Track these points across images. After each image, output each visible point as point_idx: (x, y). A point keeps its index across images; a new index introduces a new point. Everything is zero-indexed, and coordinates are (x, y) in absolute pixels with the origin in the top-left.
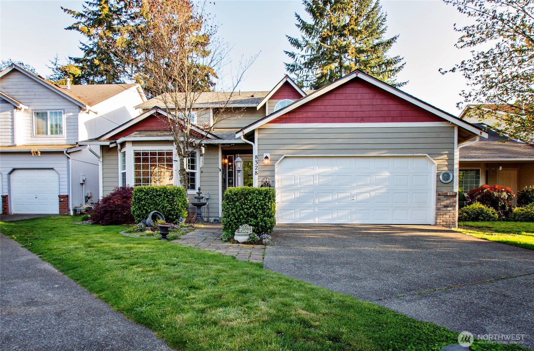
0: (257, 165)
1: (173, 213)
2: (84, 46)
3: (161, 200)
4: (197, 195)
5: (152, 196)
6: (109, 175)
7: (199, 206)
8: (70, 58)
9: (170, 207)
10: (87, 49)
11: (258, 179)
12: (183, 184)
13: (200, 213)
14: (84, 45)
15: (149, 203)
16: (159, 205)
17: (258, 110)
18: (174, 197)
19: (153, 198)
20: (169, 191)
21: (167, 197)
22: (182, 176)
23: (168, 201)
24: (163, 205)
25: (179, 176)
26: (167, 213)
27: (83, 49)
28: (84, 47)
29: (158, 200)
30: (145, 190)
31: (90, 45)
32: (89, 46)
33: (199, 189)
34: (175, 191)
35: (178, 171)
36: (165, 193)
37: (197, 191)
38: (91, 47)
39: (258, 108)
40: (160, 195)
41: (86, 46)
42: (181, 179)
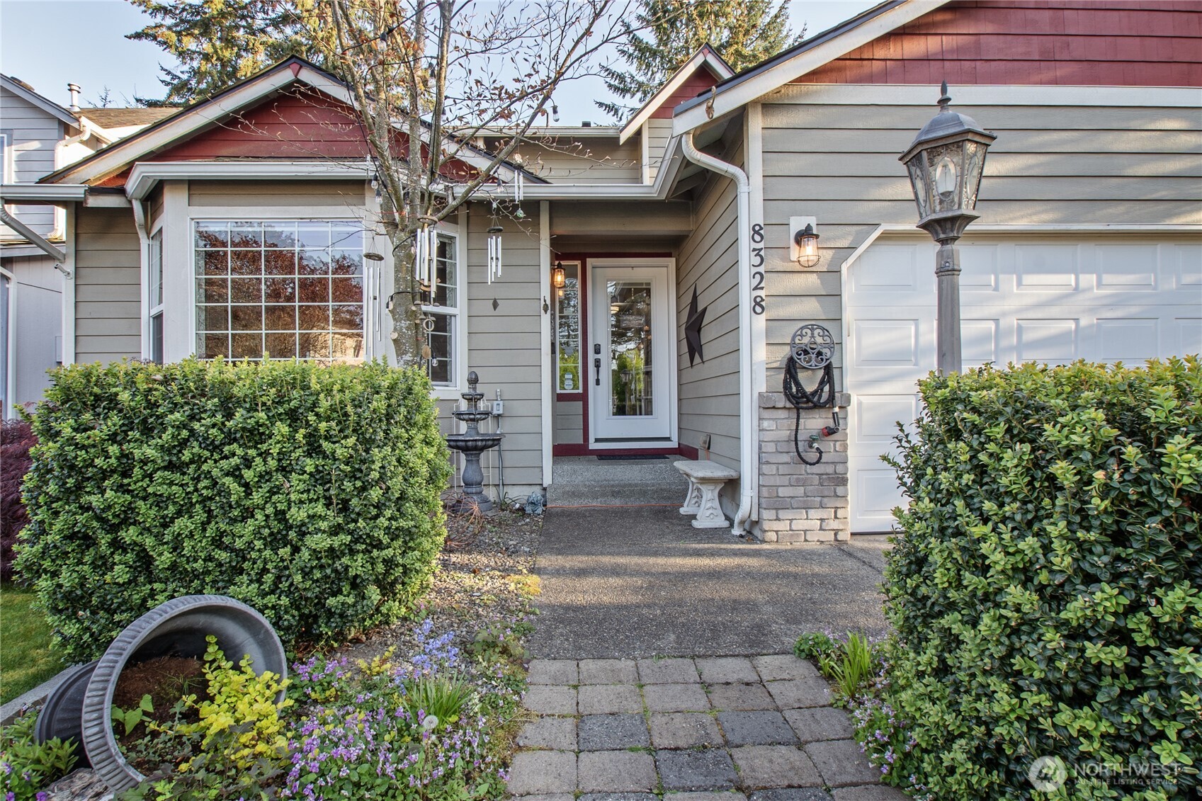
0: (762, 269)
1: (357, 566)
2: (170, 77)
3: (265, 476)
4: (464, 406)
5: (184, 444)
6: (103, 327)
7: (472, 449)
8: (138, 100)
9: (335, 530)
10: (176, 82)
11: (768, 332)
12: (408, 357)
13: (478, 479)
14: (169, 73)
15: (160, 501)
16: (248, 513)
17: (621, 143)
18: (368, 443)
19: (198, 460)
20: (324, 404)
21: (313, 449)
22: (404, 324)
23: (320, 478)
24: (281, 515)
25: (390, 323)
26: (306, 574)
27: (167, 84)
28: (168, 78)
29: (235, 473)
30: (124, 396)
31: (182, 72)
32: (181, 76)
33: (473, 381)
34: (379, 403)
35: (385, 299)
36: (293, 417)
37: (465, 388)
38: (185, 77)
39: (624, 137)
40: (255, 436)
41: (174, 77)
42: (401, 334)
